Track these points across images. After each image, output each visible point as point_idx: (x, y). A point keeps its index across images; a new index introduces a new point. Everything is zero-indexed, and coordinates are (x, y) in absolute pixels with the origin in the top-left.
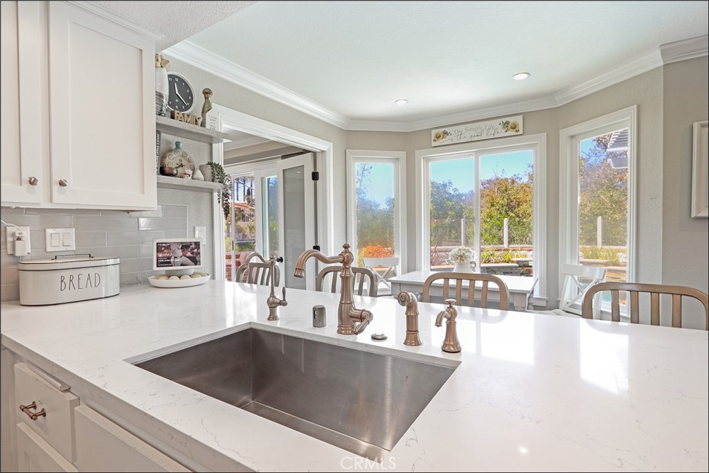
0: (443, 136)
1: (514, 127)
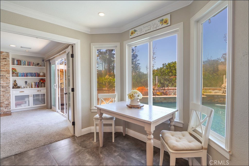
0: (134, 32)
1: (166, 22)
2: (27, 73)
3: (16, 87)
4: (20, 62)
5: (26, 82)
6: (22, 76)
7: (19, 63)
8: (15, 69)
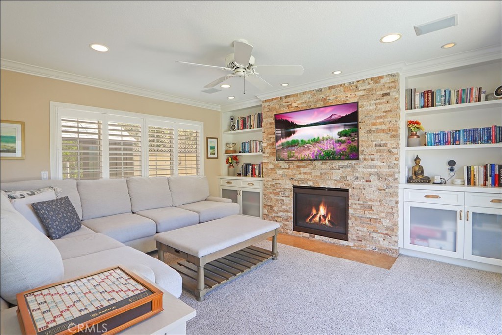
2: (455, 130)
3: (417, 178)
4: (430, 98)
5: (452, 163)
6: (438, 143)
7: (428, 101)
8: (418, 123)
